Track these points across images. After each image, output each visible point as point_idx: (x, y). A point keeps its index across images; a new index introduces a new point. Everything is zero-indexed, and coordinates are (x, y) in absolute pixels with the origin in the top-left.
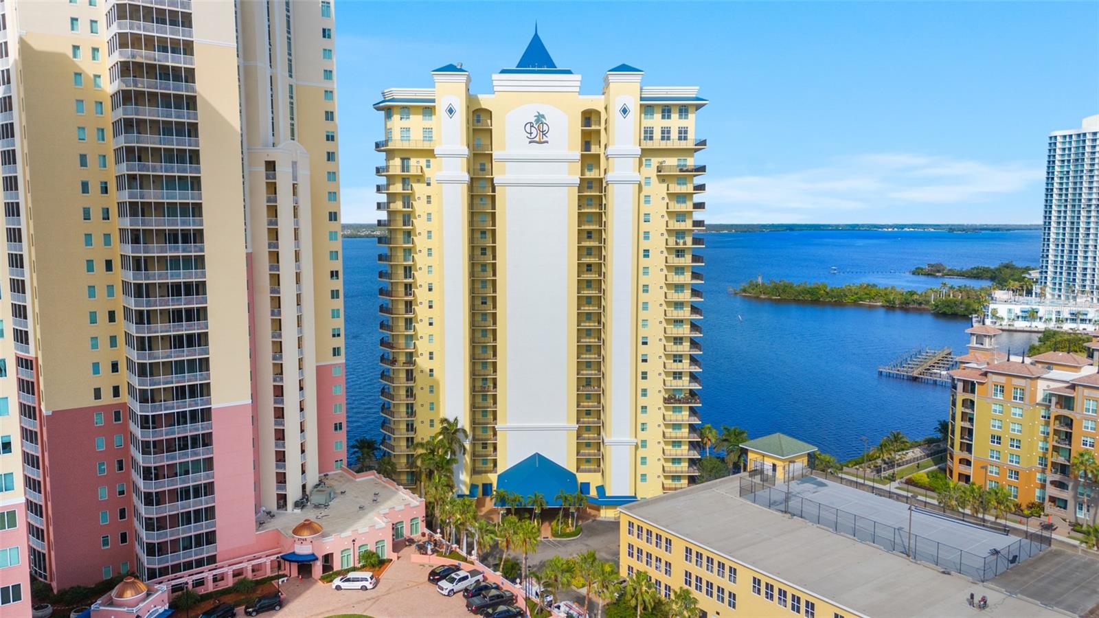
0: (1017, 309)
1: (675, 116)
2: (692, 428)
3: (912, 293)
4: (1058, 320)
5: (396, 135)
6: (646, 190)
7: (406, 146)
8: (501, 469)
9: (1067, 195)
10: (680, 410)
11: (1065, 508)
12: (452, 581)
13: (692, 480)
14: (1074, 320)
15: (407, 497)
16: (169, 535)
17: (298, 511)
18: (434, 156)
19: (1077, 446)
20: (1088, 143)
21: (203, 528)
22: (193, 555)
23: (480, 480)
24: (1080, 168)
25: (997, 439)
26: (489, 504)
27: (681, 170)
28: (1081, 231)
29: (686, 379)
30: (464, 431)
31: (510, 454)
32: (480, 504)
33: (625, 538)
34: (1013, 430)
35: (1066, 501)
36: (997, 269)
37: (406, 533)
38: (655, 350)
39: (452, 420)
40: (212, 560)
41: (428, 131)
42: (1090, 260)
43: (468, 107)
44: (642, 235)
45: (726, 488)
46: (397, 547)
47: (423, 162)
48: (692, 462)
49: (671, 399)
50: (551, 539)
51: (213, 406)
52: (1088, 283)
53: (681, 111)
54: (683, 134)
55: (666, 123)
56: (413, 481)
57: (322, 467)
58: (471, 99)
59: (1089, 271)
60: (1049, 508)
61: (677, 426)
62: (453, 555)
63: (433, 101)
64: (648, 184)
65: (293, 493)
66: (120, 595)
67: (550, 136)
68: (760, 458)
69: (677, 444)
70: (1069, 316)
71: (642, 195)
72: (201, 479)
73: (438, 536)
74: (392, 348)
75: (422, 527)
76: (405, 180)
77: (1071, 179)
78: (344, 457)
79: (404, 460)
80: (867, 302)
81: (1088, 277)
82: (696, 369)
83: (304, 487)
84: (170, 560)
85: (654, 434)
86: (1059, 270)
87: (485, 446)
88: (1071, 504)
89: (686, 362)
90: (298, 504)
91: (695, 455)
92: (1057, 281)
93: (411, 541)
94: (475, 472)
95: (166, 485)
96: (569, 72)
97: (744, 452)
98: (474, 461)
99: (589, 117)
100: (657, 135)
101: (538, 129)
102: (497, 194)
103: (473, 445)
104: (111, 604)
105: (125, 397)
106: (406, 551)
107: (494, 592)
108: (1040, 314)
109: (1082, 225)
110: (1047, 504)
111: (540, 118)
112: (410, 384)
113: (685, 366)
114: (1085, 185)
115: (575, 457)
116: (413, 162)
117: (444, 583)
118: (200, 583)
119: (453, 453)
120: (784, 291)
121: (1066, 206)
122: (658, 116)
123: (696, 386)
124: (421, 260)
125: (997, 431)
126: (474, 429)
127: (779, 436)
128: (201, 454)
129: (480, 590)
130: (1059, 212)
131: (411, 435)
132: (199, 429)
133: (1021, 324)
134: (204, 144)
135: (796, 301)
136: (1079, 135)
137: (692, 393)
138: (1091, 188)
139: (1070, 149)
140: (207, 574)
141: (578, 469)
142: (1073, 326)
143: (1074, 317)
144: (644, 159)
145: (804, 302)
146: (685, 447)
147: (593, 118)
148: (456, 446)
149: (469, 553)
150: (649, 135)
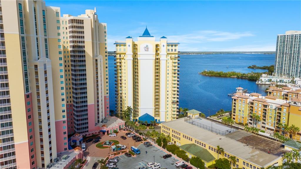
0: (267, 79)
1: (174, 47)
2: (177, 108)
3: (244, 74)
4: (276, 82)
5: (118, 50)
6: (168, 61)
7: (120, 52)
8: (139, 116)
9: (281, 51)
10: (175, 105)
11: (252, 124)
12: (130, 135)
13: (177, 118)
14: (280, 82)
15: (121, 121)
16: (81, 127)
17: (101, 123)
18: (126, 54)
19: (254, 112)
20: (286, 38)
21: (86, 126)
22: (85, 130)
23: (135, 118)
24: (284, 44)
25: (240, 111)
26: (137, 123)
27: (175, 58)
28: (284, 60)
29: (176, 99)
30: (132, 109)
31: (141, 113)
32: (135, 123)
33: (162, 129)
34: (243, 109)
35: (252, 123)
36: (269, 67)
37: (121, 127)
38: (170, 93)
39: (129, 107)
40: (88, 131)
41: (125, 49)
42: (286, 67)
43: (133, 44)
44: (167, 70)
45: (182, 120)
46: (120, 130)
47: (124, 55)
48: (177, 115)
49: (173, 103)
50: (149, 129)
51: (88, 104)
52: (285, 72)
53: (175, 46)
54: (175, 50)
55: (172, 48)
56: (122, 118)
57: (105, 116)
58: (133, 42)
59: (286, 70)
60: (249, 125)
61: (174, 108)
62: (130, 131)
63: (126, 43)
64: (168, 60)
65: (100, 120)
66: (75, 136)
67: (149, 50)
68: (190, 114)
69: (174, 111)
70: (279, 81)
71: (167, 62)
72: (86, 117)
73: (127, 128)
74: (117, 92)
75: (124, 126)
76: (120, 59)
77: (282, 47)
78: (109, 113)
79: (120, 114)
80: (233, 76)
81: (285, 71)
82: (178, 97)
83: (102, 119)
84: (81, 131)
85: (170, 110)
86: (279, 69)
87: (136, 112)
88: (253, 124)
89: (176, 95)
90: (101, 122)
91: (178, 114)
92: (278, 72)
93: (122, 129)
94: (134, 117)
95: (80, 118)
96: (153, 37)
97: (187, 113)
98: (134, 115)
99: (157, 46)
100: (170, 50)
101: (147, 48)
102: (138, 61)
103: (134, 112)
104: (74, 137)
105: (72, 103)
106: (121, 130)
107: (137, 137)
108: (272, 80)
109: (284, 58)
110: (249, 124)
111: (147, 46)
112: (121, 99)
113: (176, 96)
114: (285, 48)
115: (154, 114)
116: (122, 55)
117: (129, 135)
118: (86, 135)
119: (130, 113)
120: (212, 73)
121: (281, 53)
122: (170, 47)
123: (178, 100)
124: (123, 75)
125: (240, 109)
126: (134, 108)
127: (194, 110)
128: (86, 113)
129: (135, 136)
130: (279, 55)
131: (121, 109)
132: (86, 108)
133: (267, 83)
134: (86, 59)
135: (215, 76)
136: (284, 36)
137: (177, 101)
138: (286, 49)
139: (282, 39)
140: (87, 133)
141: (155, 116)
142: (280, 83)
143: (281, 81)
144: (167, 55)
145: (217, 76)
146: (176, 112)
147: (158, 46)
148: (130, 112)
149: (133, 130)
150: (169, 50)
